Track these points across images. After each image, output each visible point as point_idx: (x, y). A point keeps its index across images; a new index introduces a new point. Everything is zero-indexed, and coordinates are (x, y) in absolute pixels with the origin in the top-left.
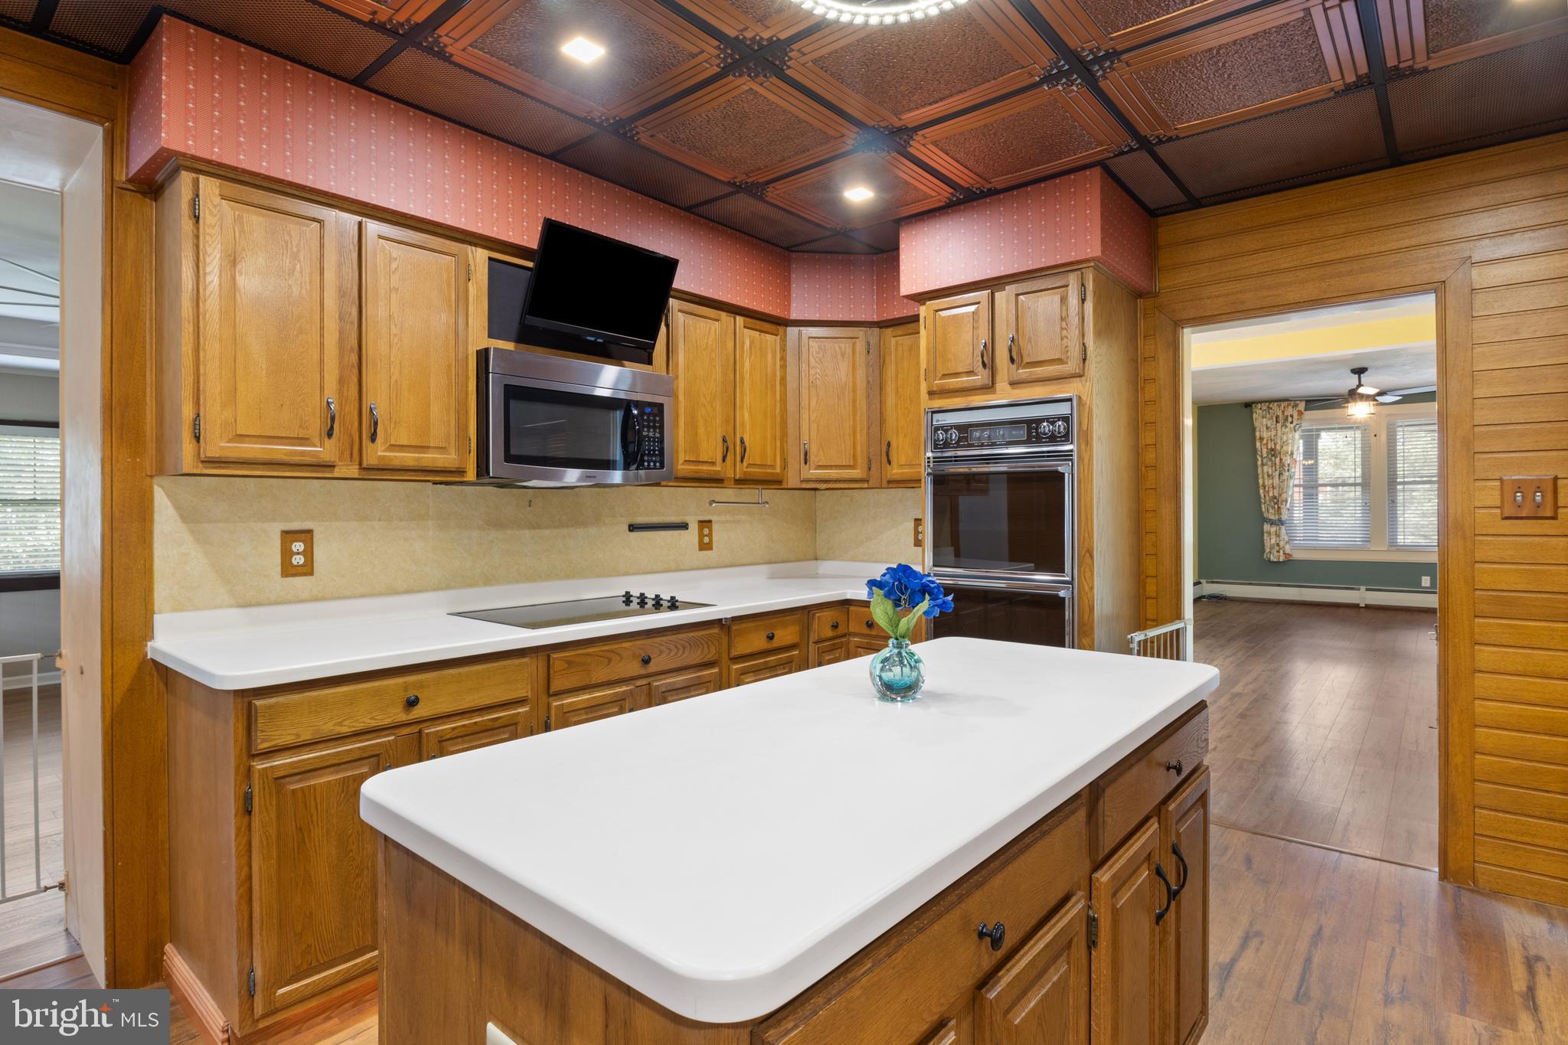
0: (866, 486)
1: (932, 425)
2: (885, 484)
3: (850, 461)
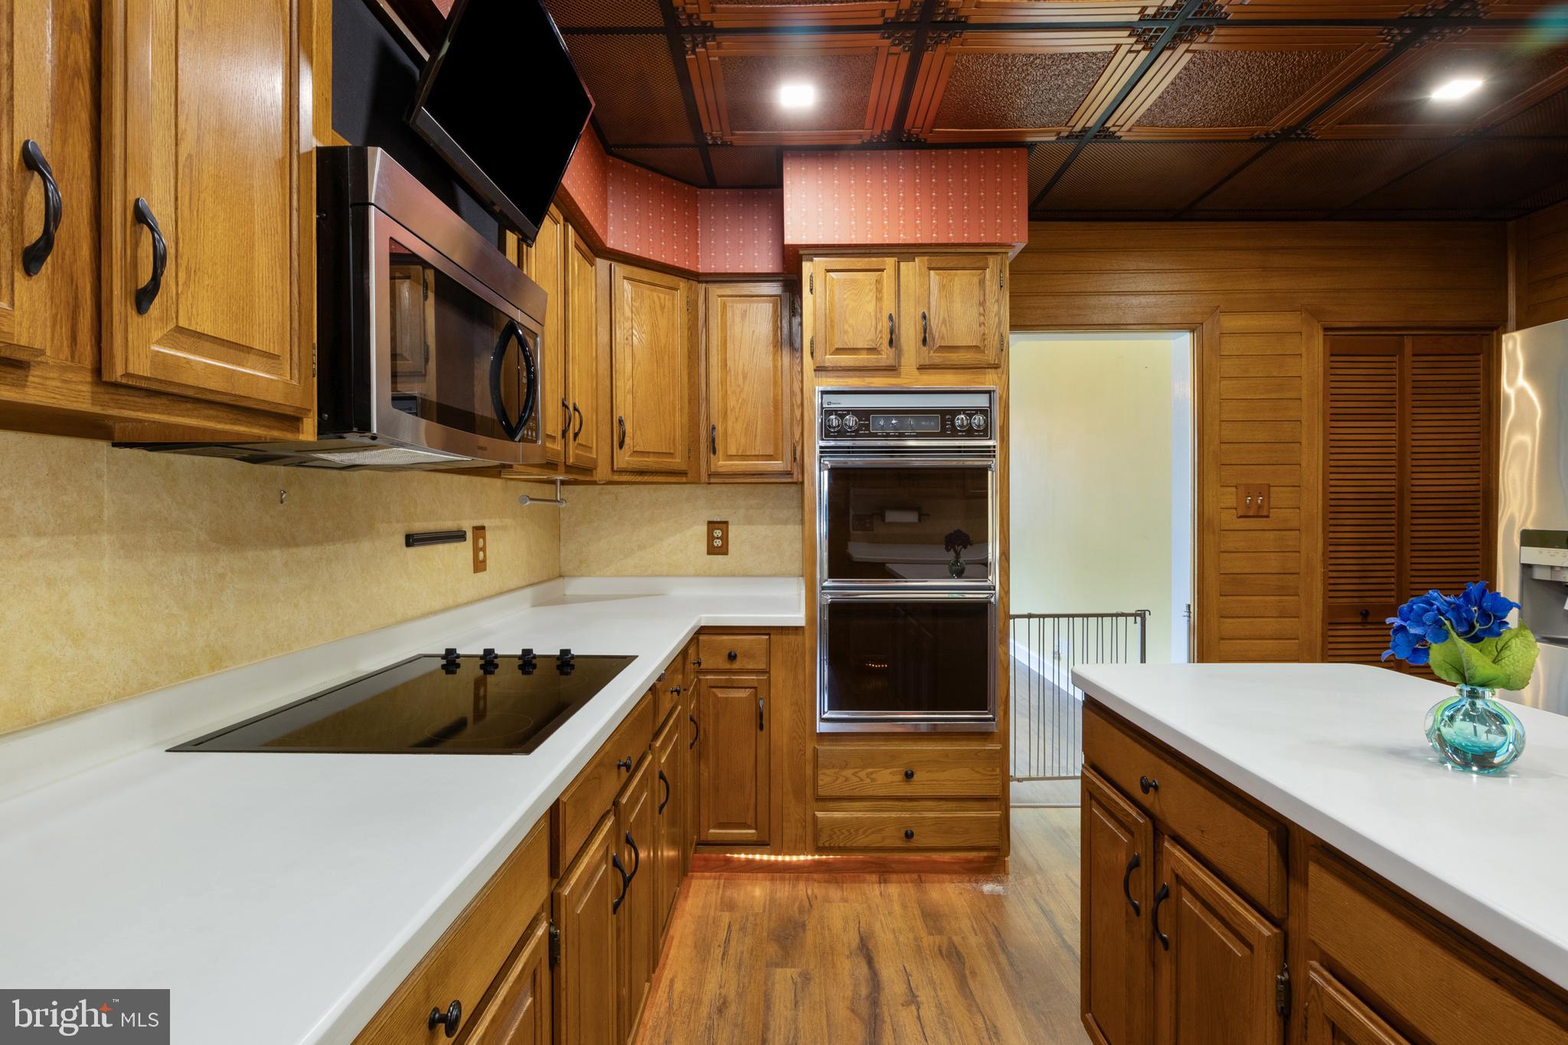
0: (684, 479)
1: (822, 408)
2: (704, 478)
3: (670, 448)
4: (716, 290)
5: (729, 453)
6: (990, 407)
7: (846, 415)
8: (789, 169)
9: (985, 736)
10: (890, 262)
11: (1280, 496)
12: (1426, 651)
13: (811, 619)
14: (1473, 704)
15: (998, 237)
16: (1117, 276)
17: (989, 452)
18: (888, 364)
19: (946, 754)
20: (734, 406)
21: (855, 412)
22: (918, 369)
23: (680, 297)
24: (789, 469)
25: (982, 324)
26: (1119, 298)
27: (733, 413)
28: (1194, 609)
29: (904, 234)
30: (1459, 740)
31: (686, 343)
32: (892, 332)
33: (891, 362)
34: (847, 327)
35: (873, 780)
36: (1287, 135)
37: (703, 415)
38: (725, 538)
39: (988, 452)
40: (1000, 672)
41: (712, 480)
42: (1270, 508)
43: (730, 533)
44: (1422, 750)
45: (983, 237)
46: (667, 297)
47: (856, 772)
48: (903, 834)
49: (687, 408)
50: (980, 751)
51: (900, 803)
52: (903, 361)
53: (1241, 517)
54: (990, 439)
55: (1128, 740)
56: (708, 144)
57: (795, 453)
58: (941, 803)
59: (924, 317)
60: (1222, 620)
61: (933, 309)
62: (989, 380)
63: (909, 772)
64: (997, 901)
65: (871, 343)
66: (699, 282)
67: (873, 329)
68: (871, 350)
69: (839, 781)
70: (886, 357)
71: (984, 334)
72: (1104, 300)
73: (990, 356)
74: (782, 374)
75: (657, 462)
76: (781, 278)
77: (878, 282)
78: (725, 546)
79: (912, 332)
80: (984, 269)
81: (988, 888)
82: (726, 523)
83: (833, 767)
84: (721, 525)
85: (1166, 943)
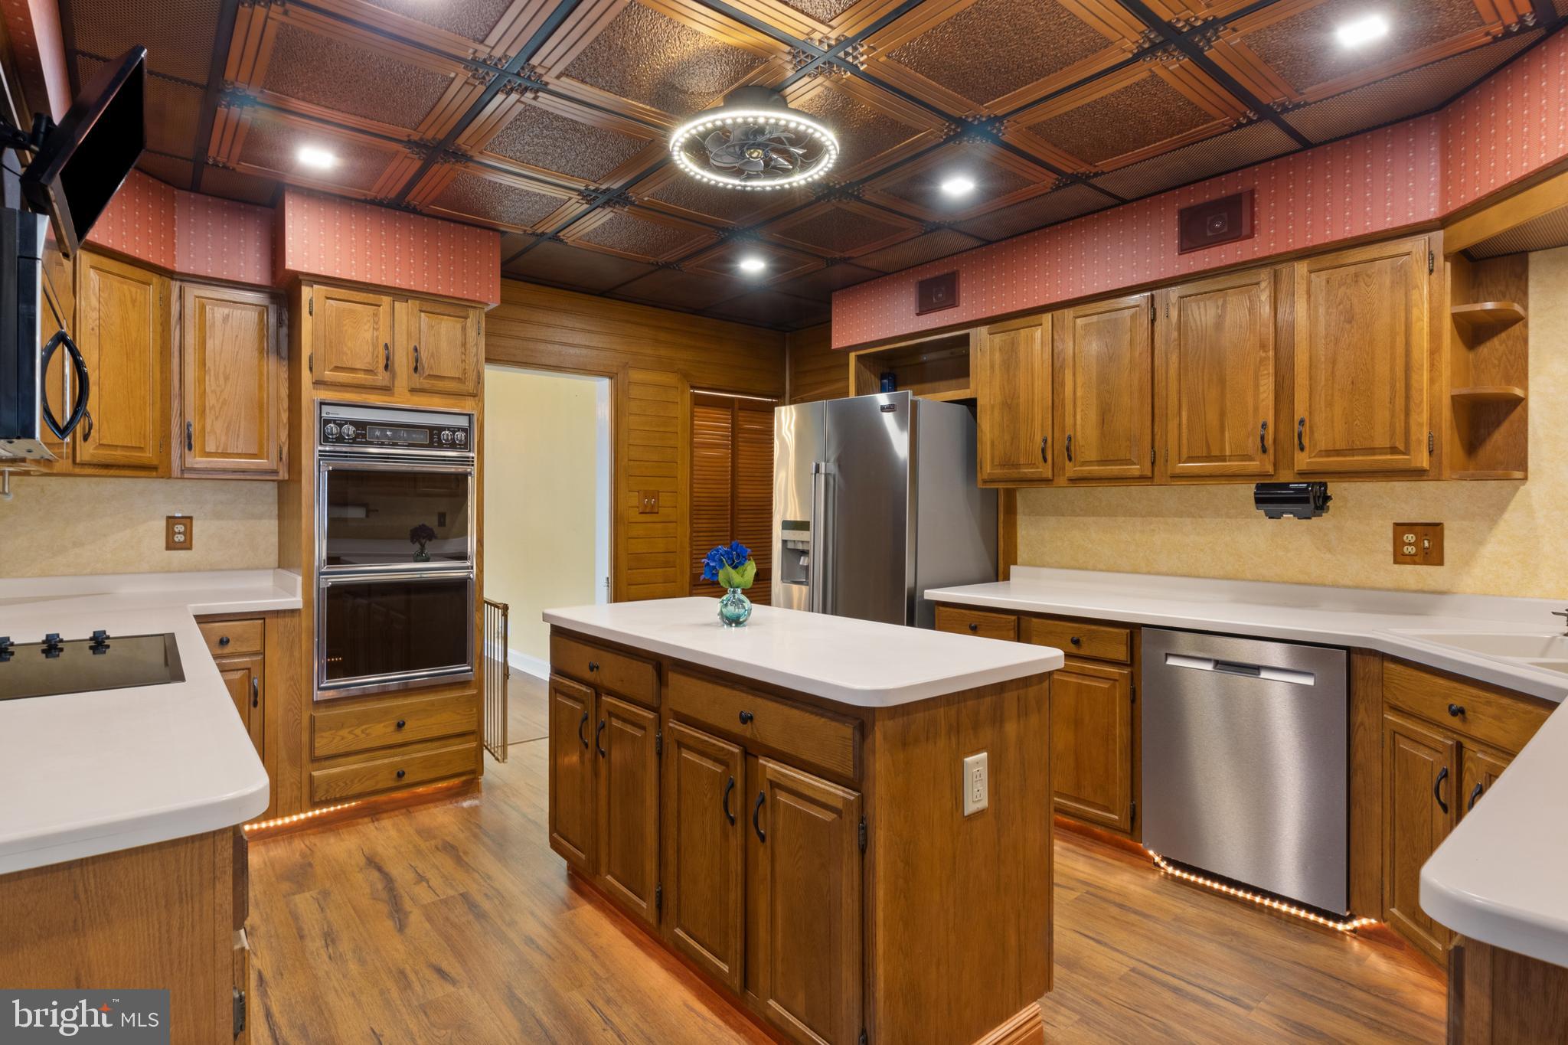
1: (321, 417)
2: (176, 473)
4: (193, 292)
5: (207, 450)
6: (470, 426)
7: (344, 425)
8: (291, 202)
9: (464, 684)
10: (386, 300)
11: (664, 498)
12: (717, 574)
13: (307, 601)
14: (734, 597)
15: (477, 296)
16: (559, 330)
17: (469, 461)
18: (384, 385)
19: (432, 704)
20: (213, 405)
21: (353, 423)
22: (410, 391)
23: (152, 292)
24: (276, 468)
25: (463, 361)
26: (561, 347)
27: (213, 412)
28: (611, 581)
29: (400, 280)
30: (728, 614)
31: (158, 338)
32: (388, 359)
33: (386, 383)
34: (345, 349)
35: (368, 735)
36: (667, 265)
37: (175, 411)
38: (188, 534)
39: (467, 461)
40: (476, 633)
41: (186, 476)
42: (659, 507)
43: (194, 528)
44: (718, 623)
45: (465, 294)
46: (139, 291)
47: (352, 731)
48: (395, 775)
49: (159, 402)
50: (460, 697)
51: (392, 751)
52: (396, 383)
53: (641, 513)
54: (470, 451)
55: (580, 646)
56: (208, 163)
57: (281, 453)
58: (428, 744)
59: (416, 350)
60: (629, 587)
61: (423, 343)
62: (468, 406)
63: (401, 723)
64: (474, 810)
65: (367, 365)
66: (172, 279)
67: (370, 355)
68: (367, 371)
69: (335, 741)
70: (382, 378)
71: (465, 369)
72: (550, 347)
73: (470, 386)
74: (268, 379)
75: (126, 457)
76: (267, 290)
77: (375, 315)
78: (188, 541)
79: (404, 360)
80: (466, 318)
81: (466, 804)
82: (191, 518)
83: (330, 729)
84: (183, 521)
85: (603, 754)
